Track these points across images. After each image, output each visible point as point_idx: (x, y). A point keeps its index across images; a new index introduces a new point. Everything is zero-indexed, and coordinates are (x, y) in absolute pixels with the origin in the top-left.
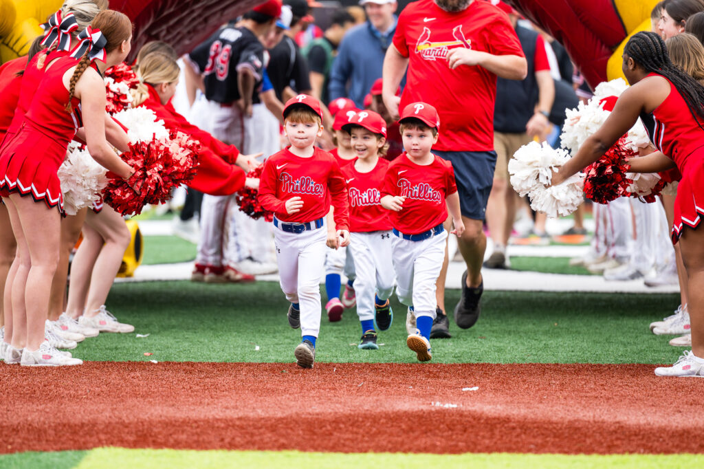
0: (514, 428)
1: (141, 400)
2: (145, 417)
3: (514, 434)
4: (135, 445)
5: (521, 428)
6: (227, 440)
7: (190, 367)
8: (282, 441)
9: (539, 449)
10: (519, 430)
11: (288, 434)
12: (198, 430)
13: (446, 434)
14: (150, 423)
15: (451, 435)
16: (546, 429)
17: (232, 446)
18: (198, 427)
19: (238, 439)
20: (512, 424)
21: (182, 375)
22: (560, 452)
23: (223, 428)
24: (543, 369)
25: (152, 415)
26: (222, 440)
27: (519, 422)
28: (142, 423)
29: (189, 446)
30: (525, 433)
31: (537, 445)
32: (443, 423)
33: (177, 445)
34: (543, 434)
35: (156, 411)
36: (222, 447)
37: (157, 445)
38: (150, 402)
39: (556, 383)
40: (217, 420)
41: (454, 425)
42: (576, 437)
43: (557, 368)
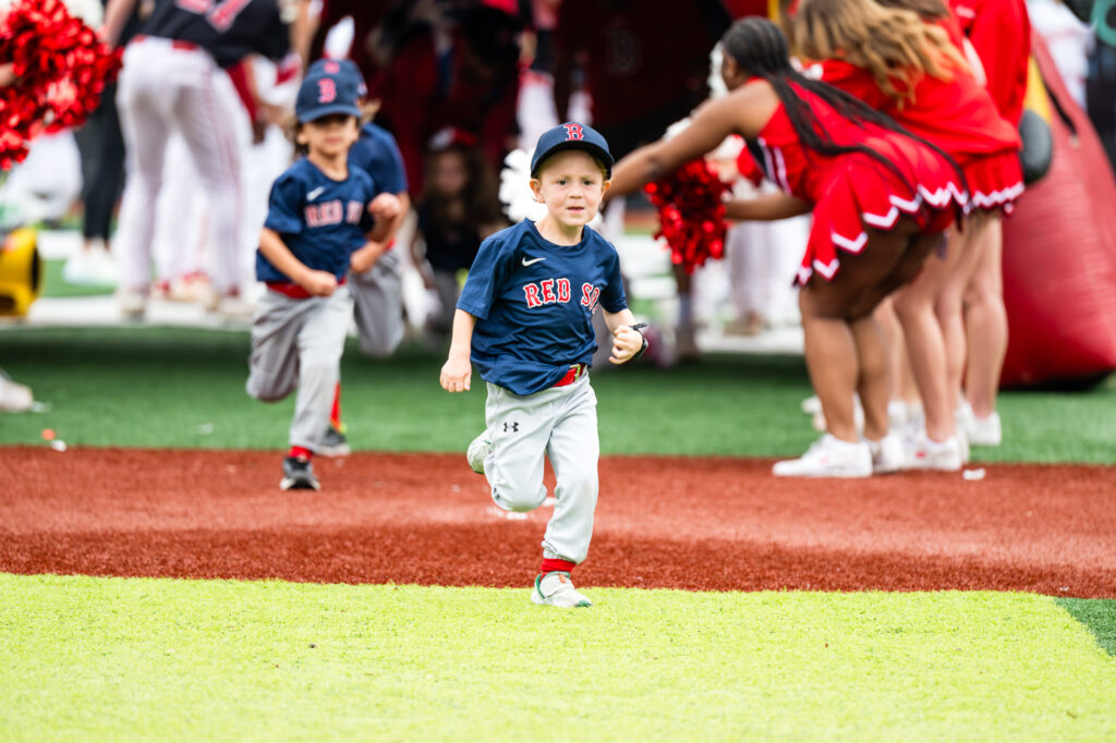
0: (612, 551)
1: (40, 502)
2: (44, 527)
3: (613, 559)
4: (28, 569)
5: (624, 550)
6: (171, 563)
7: (114, 455)
8: (256, 564)
9: (649, 581)
10: (620, 553)
11: (266, 555)
12: (127, 548)
13: (507, 558)
14: (54, 536)
15: (517, 559)
16: (664, 552)
17: (178, 572)
18: (127, 543)
19: (187, 562)
20: (609, 545)
21: (101, 466)
22: (681, 587)
23: (165, 546)
24: (661, 464)
25: (55, 523)
26: (164, 562)
27: (621, 541)
28: (40, 536)
29: (111, 571)
30: (629, 558)
31: (646, 576)
32: (504, 541)
33: (92, 570)
34: (657, 560)
35: (64, 519)
36: (162, 574)
37: (64, 567)
38: (52, 506)
39: (679, 484)
40: (156, 533)
41: (520, 545)
42: (707, 564)
43: (683, 464)
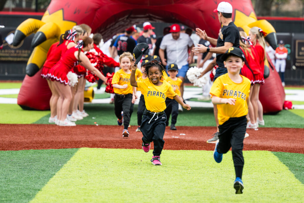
0: (193, 143)
1: (94, 135)
2: (94, 139)
3: (194, 145)
4: (92, 147)
5: (196, 143)
6: (117, 146)
7: (107, 126)
8: (131, 146)
9: (200, 149)
10: (195, 144)
11: (133, 144)
12: (109, 143)
13: (175, 145)
14: (96, 141)
15: (177, 145)
16: (203, 144)
17: (118, 147)
18: (109, 142)
19: (119, 146)
20: (193, 142)
21: (104, 129)
22: (206, 150)
23: (116, 143)
24: (202, 128)
25: (96, 139)
26: (115, 146)
27: (195, 142)
28: (94, 141)
29: (106, 147)
30: (197, 145)
31: (200, 148)
32: (175, 142)
33: (103, 147)
34: (201, 145)
35: (98, 138)
36: (115, 148)
37: (98, 147)
38: (96, 136)
39: (205, 131)
40: (114, 140)
41: (178, 142)
42: (210, 146)
43: (206, 128)
